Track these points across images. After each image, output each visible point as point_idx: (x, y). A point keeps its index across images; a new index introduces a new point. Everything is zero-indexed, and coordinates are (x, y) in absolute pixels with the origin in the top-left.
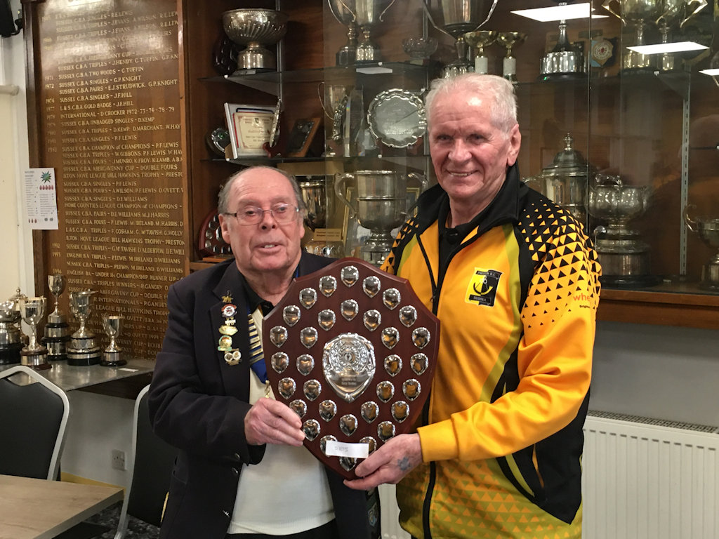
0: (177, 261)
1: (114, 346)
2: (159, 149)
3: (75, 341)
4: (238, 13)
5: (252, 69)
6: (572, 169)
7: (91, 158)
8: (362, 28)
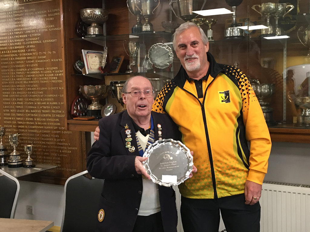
0: (57, 120)
1: (30, 158)
2: (48, 70)
3: (12, 157)
4: (87, 10)
5: (93, 34)
7: (15, 75)
8: (145, 17)
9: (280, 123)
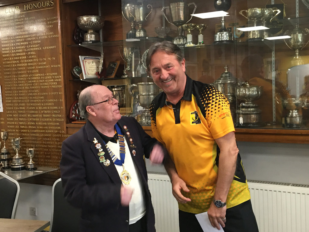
0: (58, 124)
1: (32, 161)
2: (48, 76)
3: (14, 160)
4: (83, 18)
5: (90, 41)
6: (228, 80)
7: (17, 81)
8: (138, 23)
9: (269, 124)
